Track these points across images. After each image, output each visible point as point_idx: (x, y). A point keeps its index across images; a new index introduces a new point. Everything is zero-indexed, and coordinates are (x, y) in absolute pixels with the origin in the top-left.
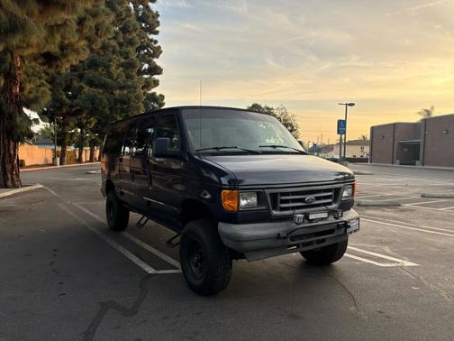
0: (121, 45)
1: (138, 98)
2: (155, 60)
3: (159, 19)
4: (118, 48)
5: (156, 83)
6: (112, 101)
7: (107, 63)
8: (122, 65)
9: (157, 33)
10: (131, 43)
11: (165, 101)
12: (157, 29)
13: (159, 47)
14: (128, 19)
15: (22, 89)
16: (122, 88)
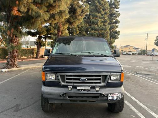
0: (102, 15)
1: (107, 33)
2: (117, 18)
3: (120, 3)
4: (101, 16)
5: (117, 27)
6: (98, 34)
7: (97, 22)
8: (103, 22)
9: (118, 8)
10: (106, 14)
11: (120, 33)
12: (119, 7)
13: (119, 13)
14: (105, 5)
15: (62, 33)
16: (102, 30)
